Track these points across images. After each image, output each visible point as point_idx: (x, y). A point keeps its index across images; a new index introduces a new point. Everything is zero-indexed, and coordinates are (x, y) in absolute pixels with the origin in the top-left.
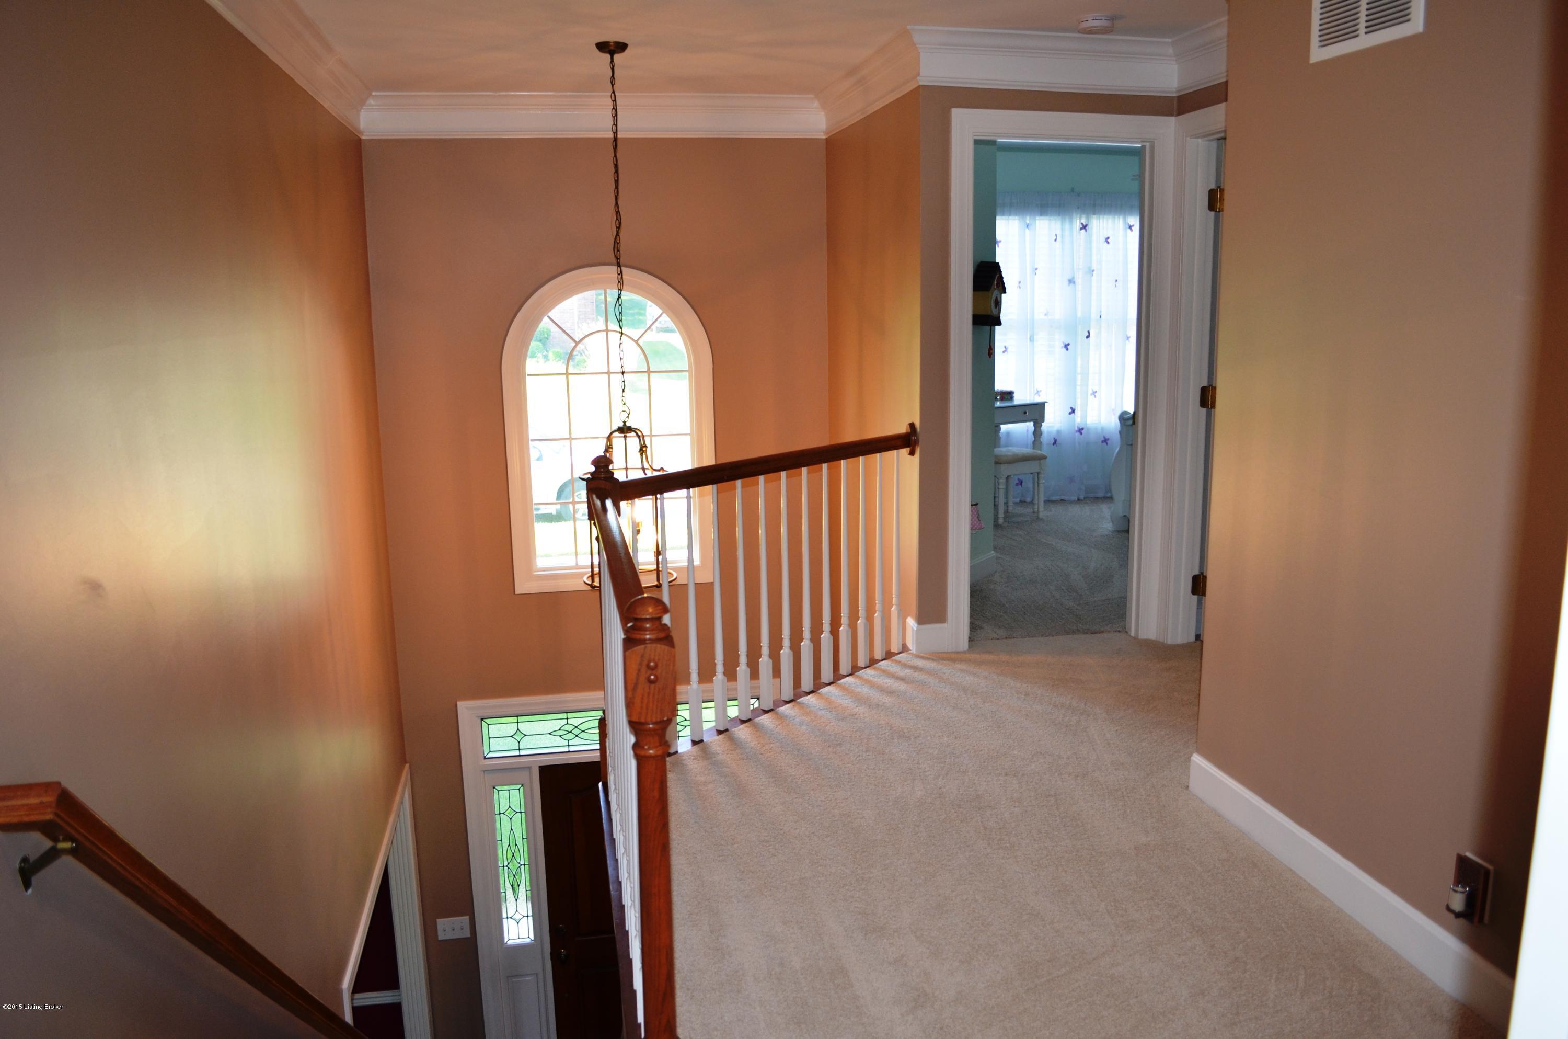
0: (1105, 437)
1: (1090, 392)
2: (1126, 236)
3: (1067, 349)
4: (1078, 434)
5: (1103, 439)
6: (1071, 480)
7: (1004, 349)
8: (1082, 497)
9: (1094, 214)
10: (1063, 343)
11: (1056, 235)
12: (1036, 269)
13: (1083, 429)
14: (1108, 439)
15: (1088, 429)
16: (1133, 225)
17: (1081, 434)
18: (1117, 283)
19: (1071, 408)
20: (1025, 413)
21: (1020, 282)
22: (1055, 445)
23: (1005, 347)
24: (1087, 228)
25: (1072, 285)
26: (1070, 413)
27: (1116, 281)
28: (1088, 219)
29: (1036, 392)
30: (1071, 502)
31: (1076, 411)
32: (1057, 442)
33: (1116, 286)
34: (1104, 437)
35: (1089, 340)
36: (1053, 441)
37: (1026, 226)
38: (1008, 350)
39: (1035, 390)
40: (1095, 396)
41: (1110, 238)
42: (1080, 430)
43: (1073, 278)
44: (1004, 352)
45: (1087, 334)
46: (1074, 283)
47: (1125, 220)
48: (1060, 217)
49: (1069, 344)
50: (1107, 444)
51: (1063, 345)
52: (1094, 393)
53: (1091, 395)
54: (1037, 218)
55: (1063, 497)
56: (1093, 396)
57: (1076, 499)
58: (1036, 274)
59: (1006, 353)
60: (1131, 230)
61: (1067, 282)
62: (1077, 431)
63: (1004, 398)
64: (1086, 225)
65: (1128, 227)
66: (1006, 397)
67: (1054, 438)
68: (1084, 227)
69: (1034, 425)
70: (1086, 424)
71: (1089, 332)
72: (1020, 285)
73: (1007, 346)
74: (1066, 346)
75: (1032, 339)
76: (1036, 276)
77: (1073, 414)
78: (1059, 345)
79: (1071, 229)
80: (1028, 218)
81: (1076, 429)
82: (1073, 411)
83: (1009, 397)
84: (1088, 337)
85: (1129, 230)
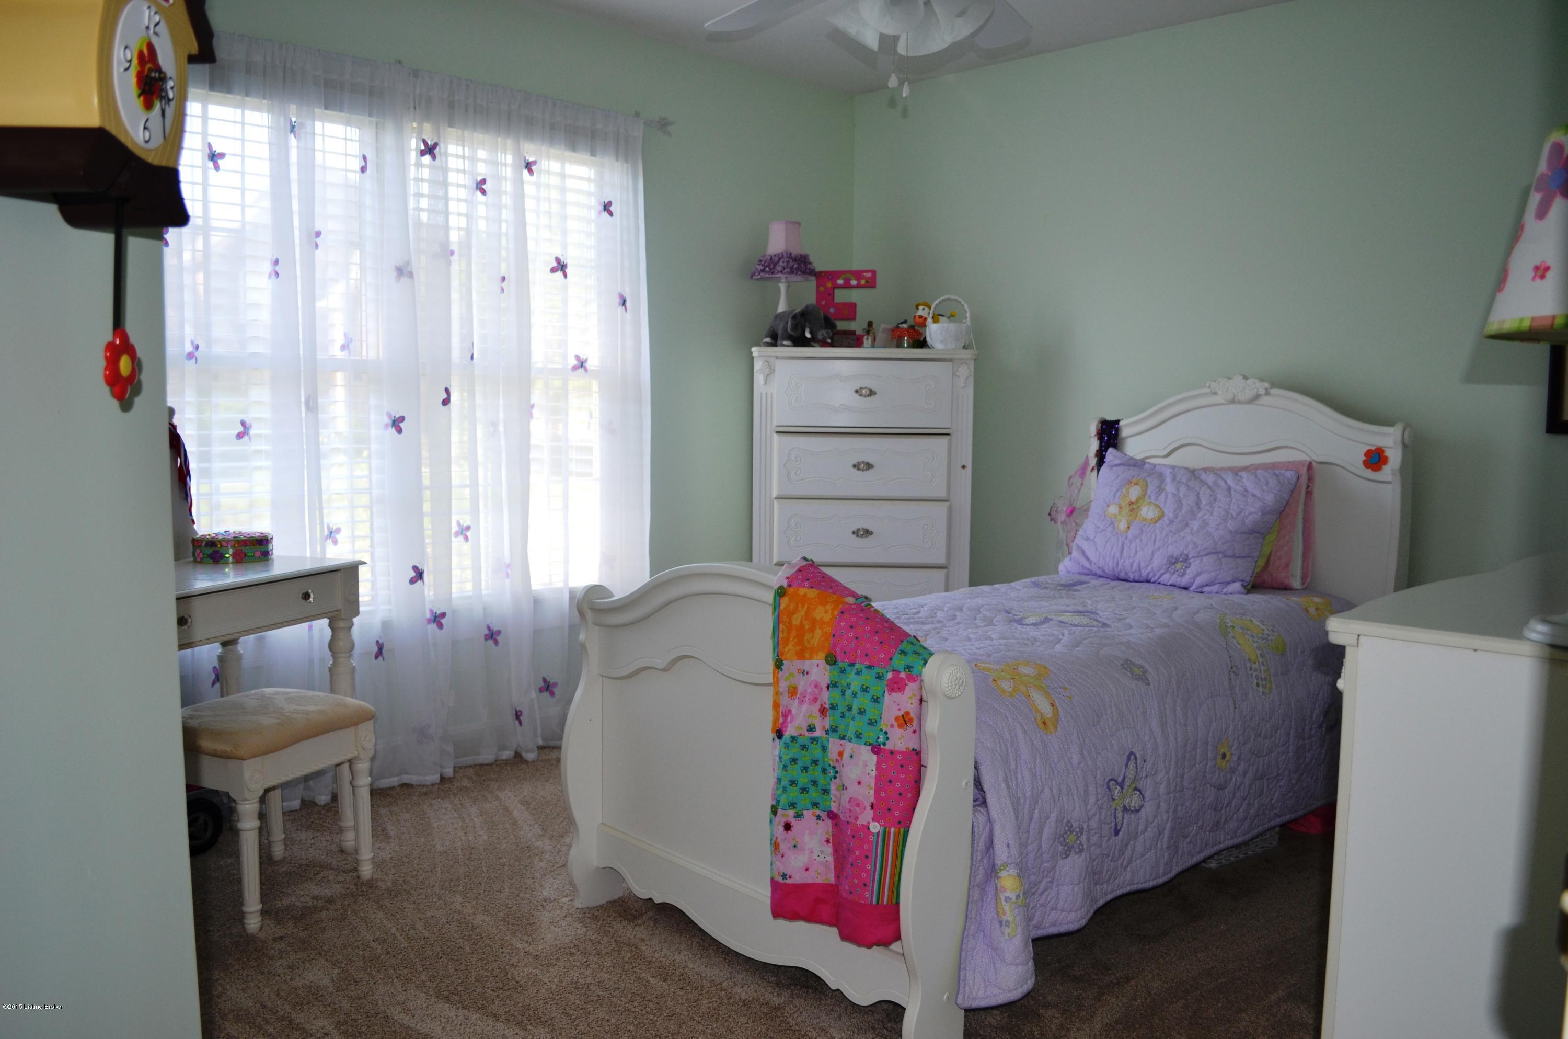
0: (492, 627)
1: (455, 528)
2: (519, 183)
3: (399, 431)
4: (434, 626)
5: (487, 632)
6: (422, 734)
7: (241, 429)
8: (449, 771)
9: (451, 126)
10: (389, 415)
11: (365, 158)
12: (318, 234)
13: (443, 615)
14: (499, 632)
15: (454, 612)
16: (534, 163)
17: (440, 626)
18: (504, 285)
19: (415, 568)
20: (306, 596)
21: (276, 262)
22: (380, 658)
23: (243, 423)
24: (436, 151)
25: (404, 280)
26: (412, 581)
27: (503, 279)
28: (437, 132)
29: (326, 532)
30: (426, 791)
31: (425, 576)
32: (384, 651)
33: (503, 290)
34: (489, 628)
35: (449, 409)
36: (376, 649)
37: (289, 128)
38: (252, 432)
39: (325, 527)
40: (466, 538)
41: (488, 181)
42: (437, 619)
43: (408, 263)
44: (240, 436)
45: (445, 396)
46: (411, 275)
47: (518, 152)
48: (374, 119)
49: (402, 419)
50: (496, 642)
51: (387, 420)
52: (464, 531)
53: (457, 534)
54: (317, 110)
55: (406, 779)
56: (461, 538)
57: (438, 781)
58: (317, 245)
59: (246, 438)
60: (531, 171)
61: (394, 274)
62: (429, 621)
63: (245, 555)
64: (435, 145)
65: (524, 164)
66: (249, 551)
67: (377, 642)
68: (429, 150)
69: (330, 625)
70: (450, 599)
71: (447, 391)
72: (277, 268)
73: (248, 422)
74: (397, 423)
75: (312, 405)
76: (317, 252)
77: (419, 582)
78: (378, 421)
79: (401, 151)
80: (293, 107)
81: (428, 615)
82: (419, 575)
83: (258, 554)
84: (446, 402)
85: (526, 172)
